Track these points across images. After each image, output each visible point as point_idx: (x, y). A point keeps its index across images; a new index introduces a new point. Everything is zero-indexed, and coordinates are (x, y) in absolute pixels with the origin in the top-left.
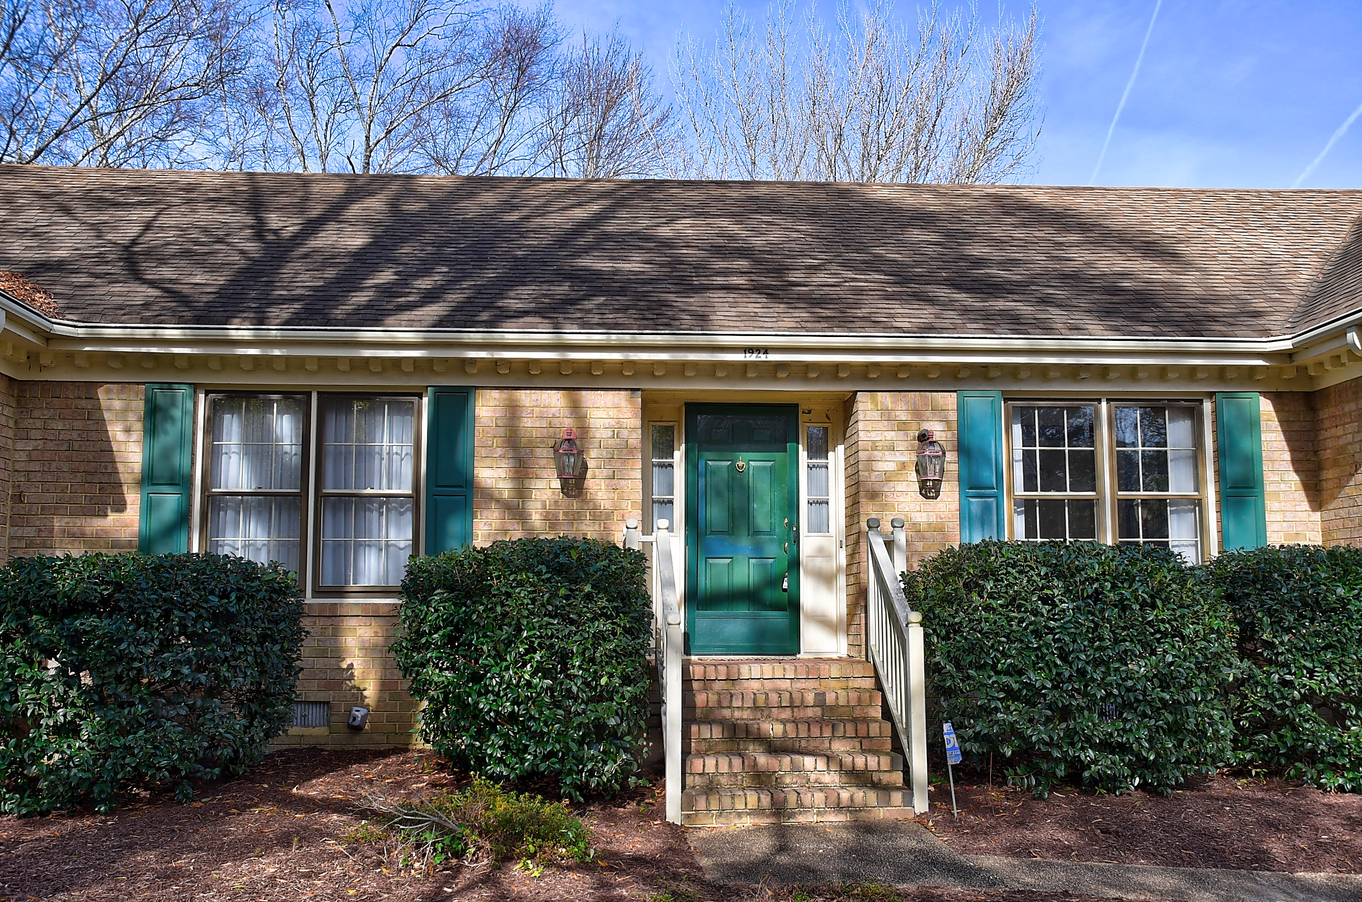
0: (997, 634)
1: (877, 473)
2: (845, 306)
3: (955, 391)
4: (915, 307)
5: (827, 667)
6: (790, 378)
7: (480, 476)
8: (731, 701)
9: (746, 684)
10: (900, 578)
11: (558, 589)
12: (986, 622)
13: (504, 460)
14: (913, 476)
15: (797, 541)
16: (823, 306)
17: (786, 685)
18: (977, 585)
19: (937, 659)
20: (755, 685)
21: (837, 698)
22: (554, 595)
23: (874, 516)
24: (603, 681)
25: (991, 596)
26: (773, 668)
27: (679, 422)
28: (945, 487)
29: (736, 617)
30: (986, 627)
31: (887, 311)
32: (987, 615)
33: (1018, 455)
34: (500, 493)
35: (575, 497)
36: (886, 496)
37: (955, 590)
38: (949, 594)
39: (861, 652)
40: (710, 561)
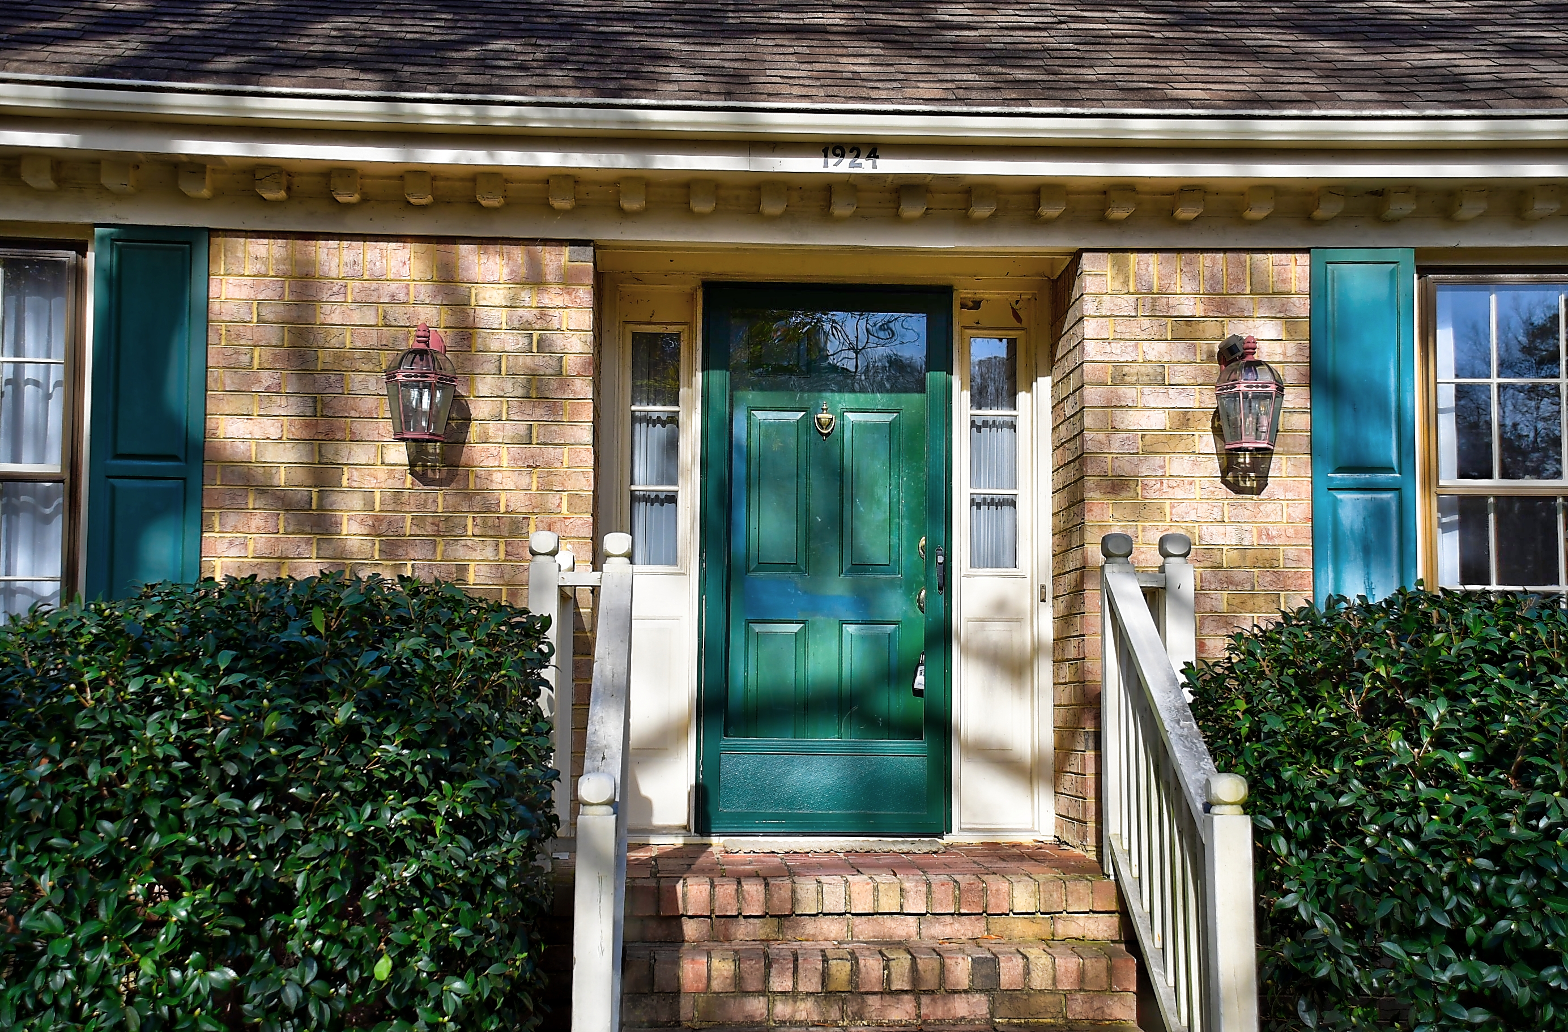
0: (1465, 848)
1: (1124, 435)
2: (1058, 62)
3: (1307, 251)
4: (1215, 63)
5: (1004, 886)
6: (930, 220)
7: (221, 433)
8: (766, 977)
9: (810, 927)
10: (1182, 679)
11: (261, 715)
12: (1432, 811)
13: (276, 399)
14: (1207, 442)
15: (946, 585)
16: (1008, 62)
17: (905, 928)
18: (1397, 707)
19: (1289, 901)
20: (833, 929)
21: (1027, 972)
22: (251, 733)
23: (1115, 530)
24: (383, 969)
25: (1440, 741)
26: (876, 889)
27: (690, 325)
28: (1279, 466)
29: (811, 752)
30: (1432, 827)
31: (1153, 71)
32: (1433, 793)
33: (1447, 397)
34: (269, 474)
35: (440, 483)
36: (1145, 486)
37: (1341, 721)
38: (1319, 731)
39: (1084, 837)
40: (757, 628)
